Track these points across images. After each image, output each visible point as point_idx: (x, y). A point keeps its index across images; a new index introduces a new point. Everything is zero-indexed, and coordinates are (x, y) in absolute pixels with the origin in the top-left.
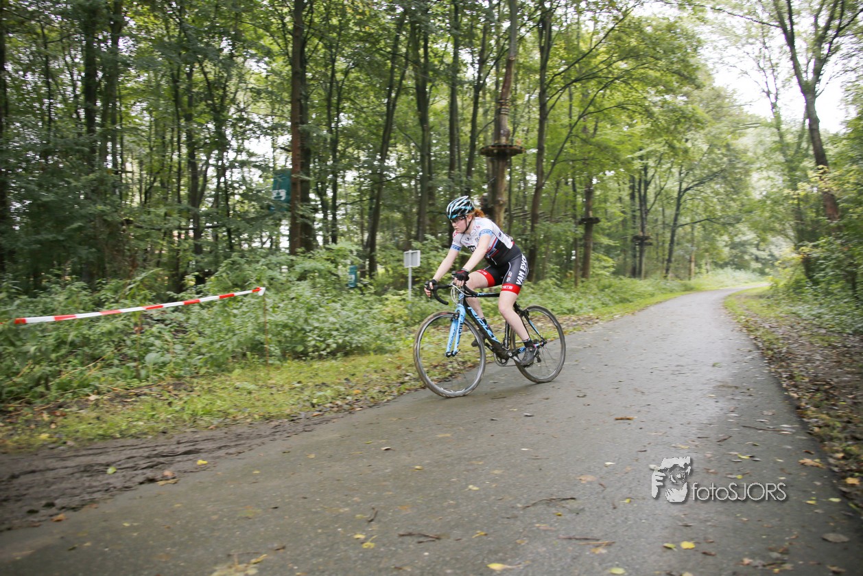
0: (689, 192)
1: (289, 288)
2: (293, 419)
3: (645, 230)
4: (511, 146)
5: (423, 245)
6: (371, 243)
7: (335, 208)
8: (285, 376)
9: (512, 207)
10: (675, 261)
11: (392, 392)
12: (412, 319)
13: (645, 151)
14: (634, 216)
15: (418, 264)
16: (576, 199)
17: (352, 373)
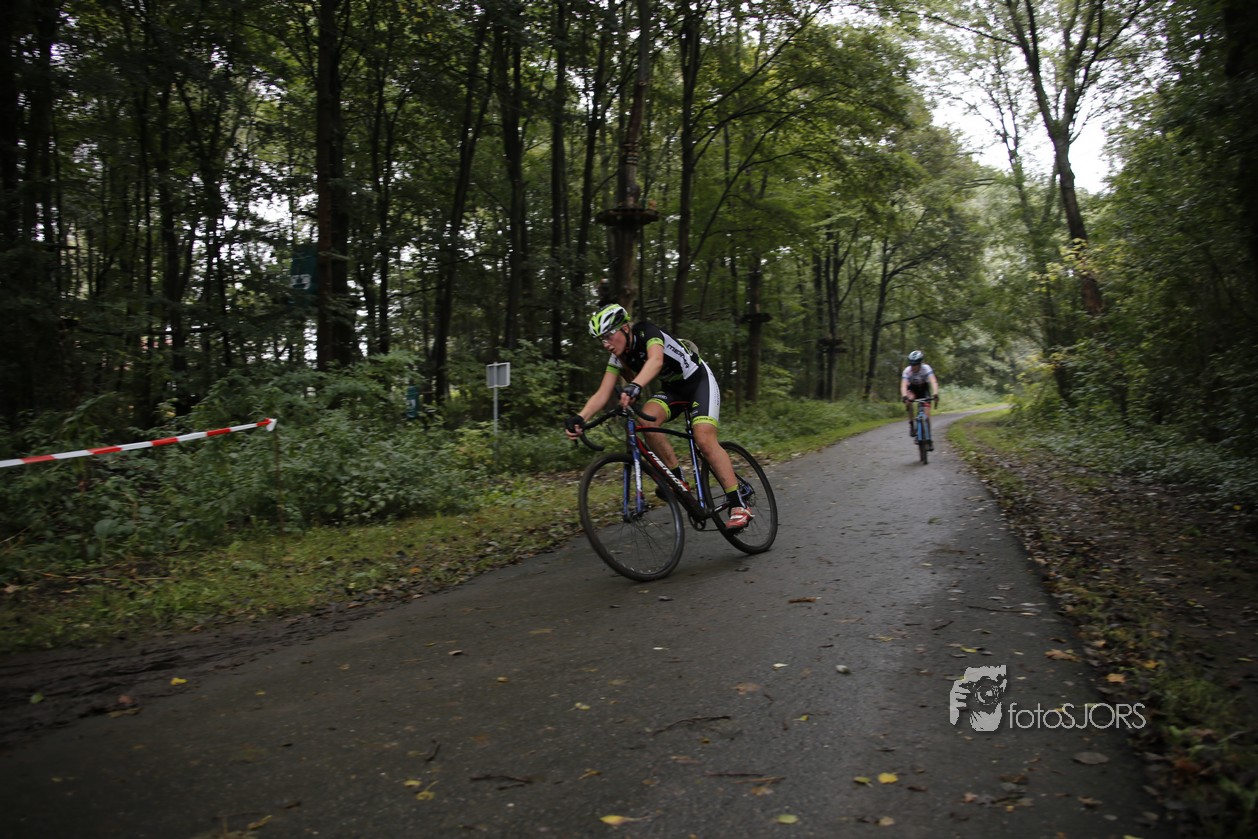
0: (899, 276)
1: (316, 420)
2: (318, 612)
3: (836, 331)
4: (642, 210)
5: (515, 354)
6: (440, 351)
7: (385, 302)
8: (307, 550)
9: (645, 299)
10: (879, 374)
11: (467, 570)
12: (499, 464)
13: (833, 219)
14: (820, 310)
15: (508, 383)
16: (736, 286)
17: (409, 544)
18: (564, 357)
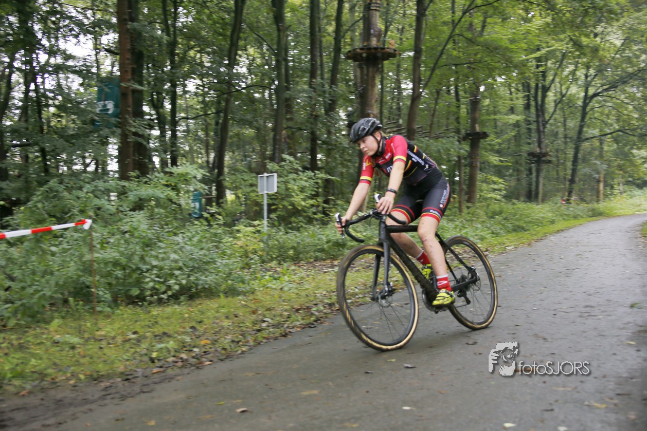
0: (600, 98)
1: (121, 220)
3: (543, 145)
4: (383, 49)
5: (280, 166)
6: (219, 163)
7: (174, 123)
8: (116, 326)
9: (385, 121)
10: (580, 180)
11: (247, 342)
12: (268, 254)
13: (543, 51)
14: (529, 129)
15: (275, 190)
16: (459, 110)
17: (199, 320)
18: (319, 169)
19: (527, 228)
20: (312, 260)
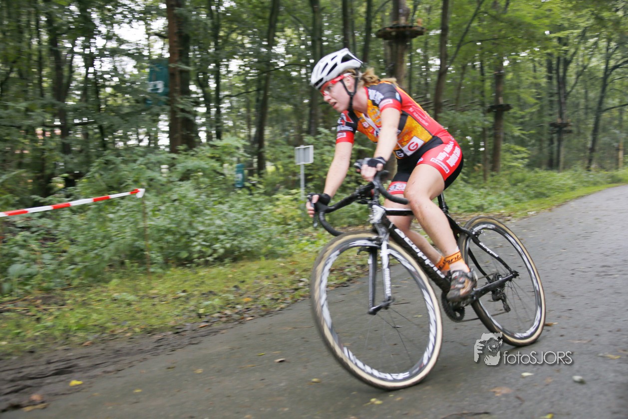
0: (619, 70)
1: (170, 190)
3: (564, 116)
4: (411, 27)
5: (317, 139)
6: (259, 138)
7: (219, 101)
10: (600, 149)
11: (285, 299)
12: (305, 221)
14: (551, 101)
15: (311, 161)
16: (484, 84)
17: (242, 280)
19: (548, 194)
20: (345, 226)
